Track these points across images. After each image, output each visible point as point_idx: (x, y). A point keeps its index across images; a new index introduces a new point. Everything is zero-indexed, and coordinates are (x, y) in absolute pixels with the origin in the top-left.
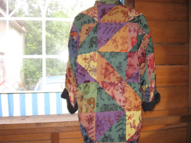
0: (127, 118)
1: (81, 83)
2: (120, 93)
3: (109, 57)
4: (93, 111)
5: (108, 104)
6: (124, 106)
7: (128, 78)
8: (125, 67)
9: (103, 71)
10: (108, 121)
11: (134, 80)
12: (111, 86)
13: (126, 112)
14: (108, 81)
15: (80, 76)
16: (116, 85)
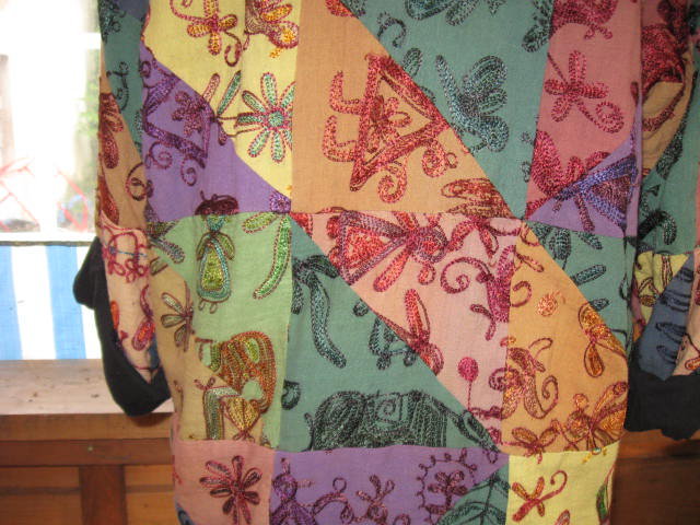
0: (514, 502)
1: (183, 215)
2: (476, 308)
3: (402, 15)
4: (256, 432)
5: (373, 391)
6: (496, 413)
7: (548, 191)
8: (524, 104)
9: (349, 127)
10: (368, 515)
11: (596, 218)
12: (409, 251)
13: (506, 457)
14: (385, 213)
15: (170, 160)
16: (447, 246)
